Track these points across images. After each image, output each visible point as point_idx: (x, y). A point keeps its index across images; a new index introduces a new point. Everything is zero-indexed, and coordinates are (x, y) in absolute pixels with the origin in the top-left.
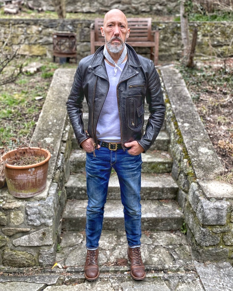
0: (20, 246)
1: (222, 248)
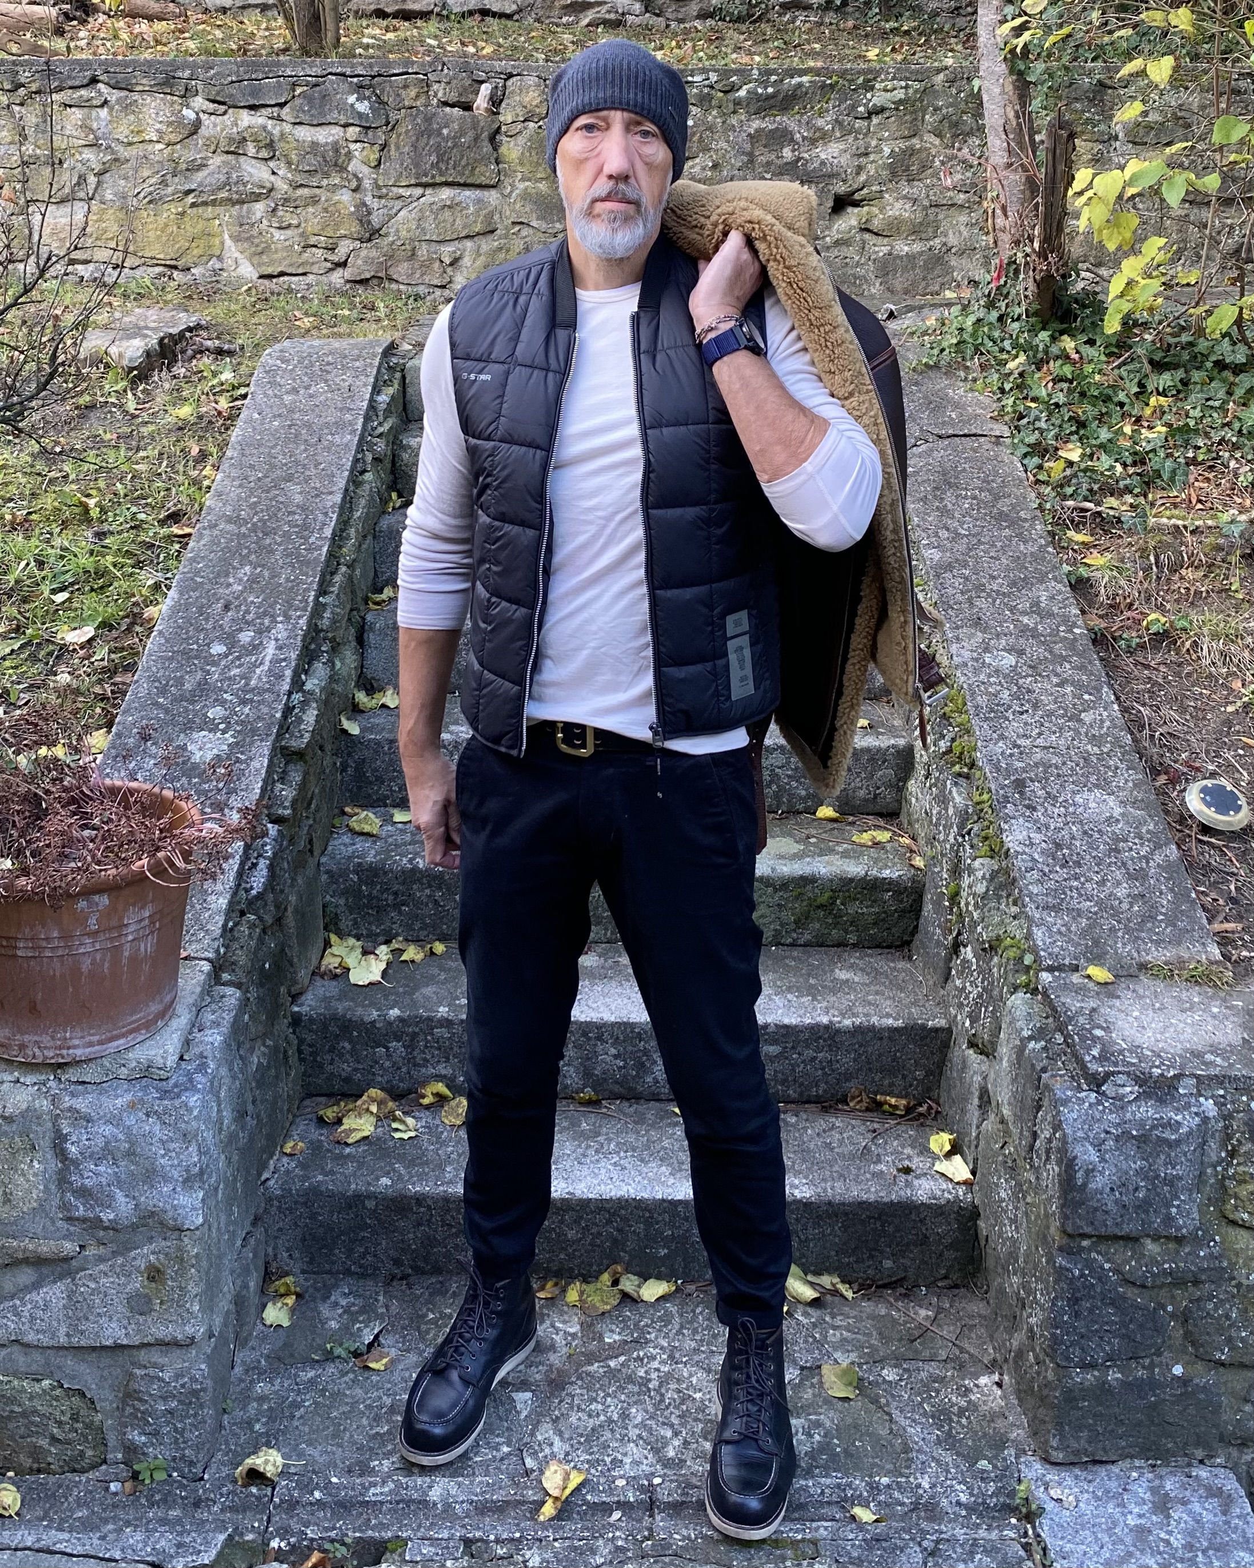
0: (17, 1342)
1: (1184, 1381)
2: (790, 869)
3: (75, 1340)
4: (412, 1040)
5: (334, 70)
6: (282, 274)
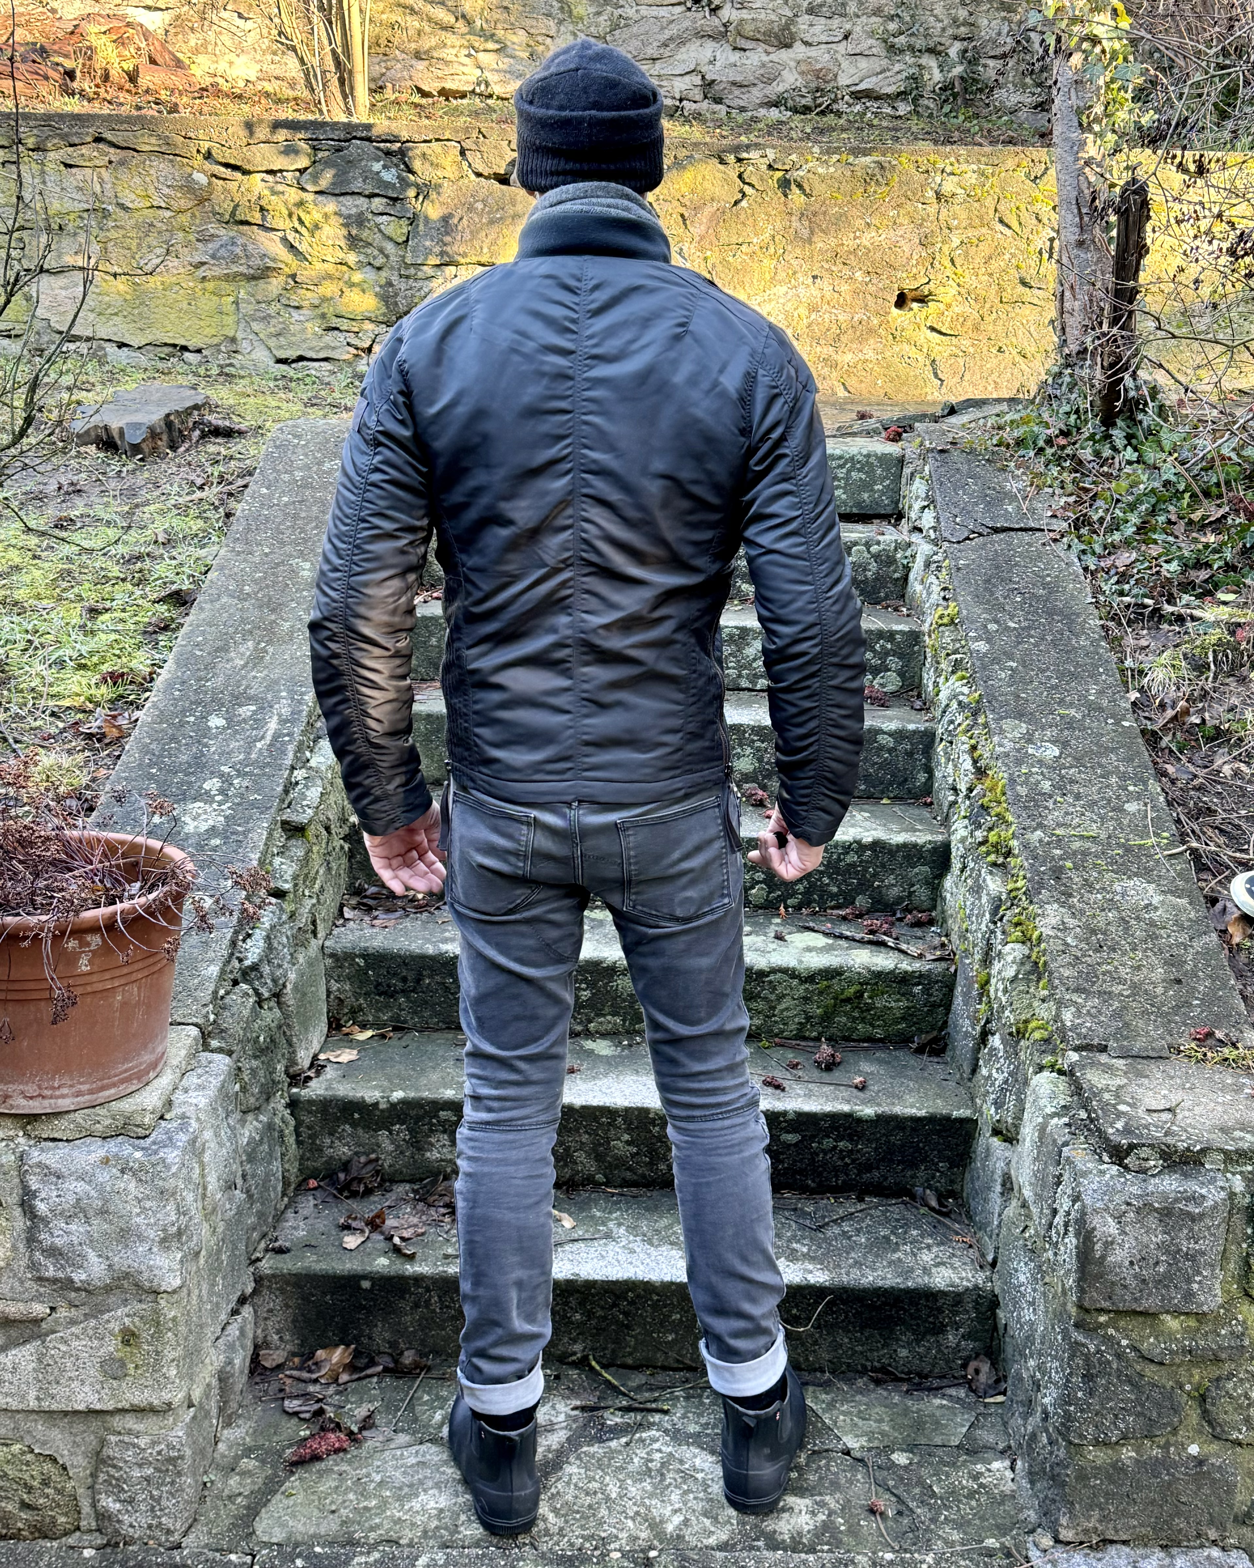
1: (1200, 1461)
2: (816, 962)
3: (45, 1405)
4: (416, 1123)
5: (359, 134)
6: (301, 358)
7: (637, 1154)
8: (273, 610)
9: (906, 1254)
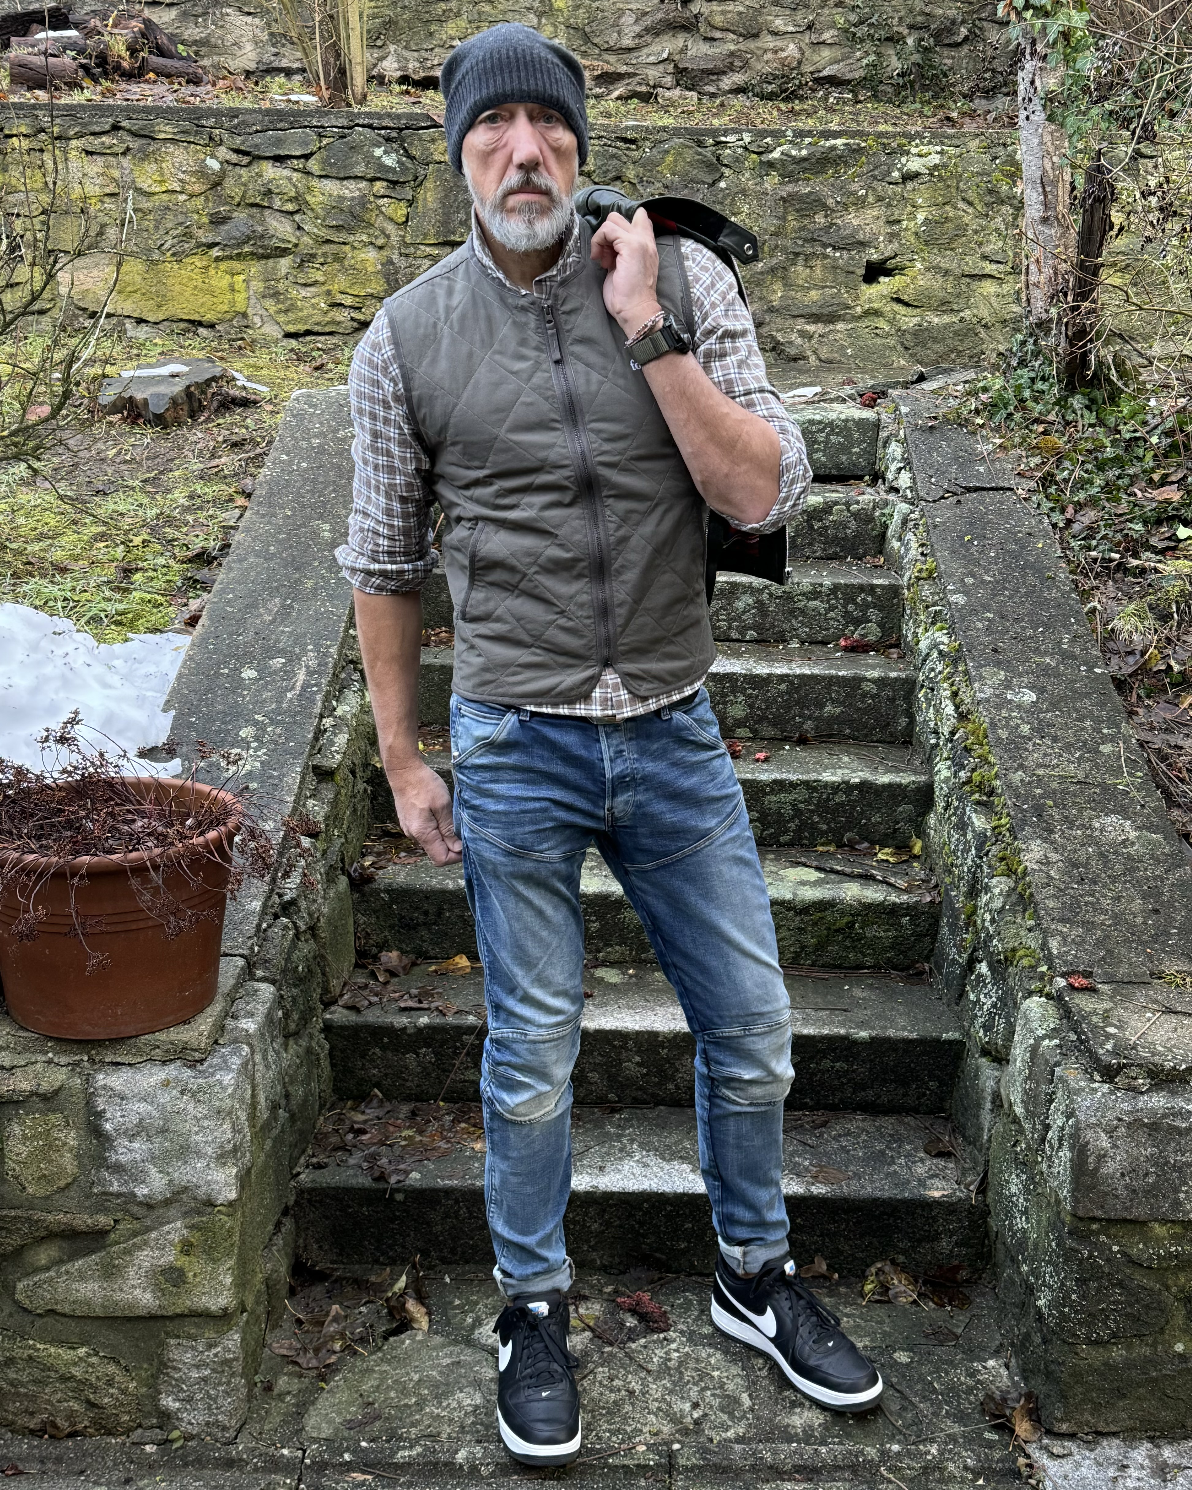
0: (52, 1312)
1: (1185, 1358)
2: (810, 894)
3: (109, 1312)
4: (441, 1046)
5: (361, 122)
6: (308, 333)
7: (647, 1074)
8: (298, 569)
9: (901, 1166)
